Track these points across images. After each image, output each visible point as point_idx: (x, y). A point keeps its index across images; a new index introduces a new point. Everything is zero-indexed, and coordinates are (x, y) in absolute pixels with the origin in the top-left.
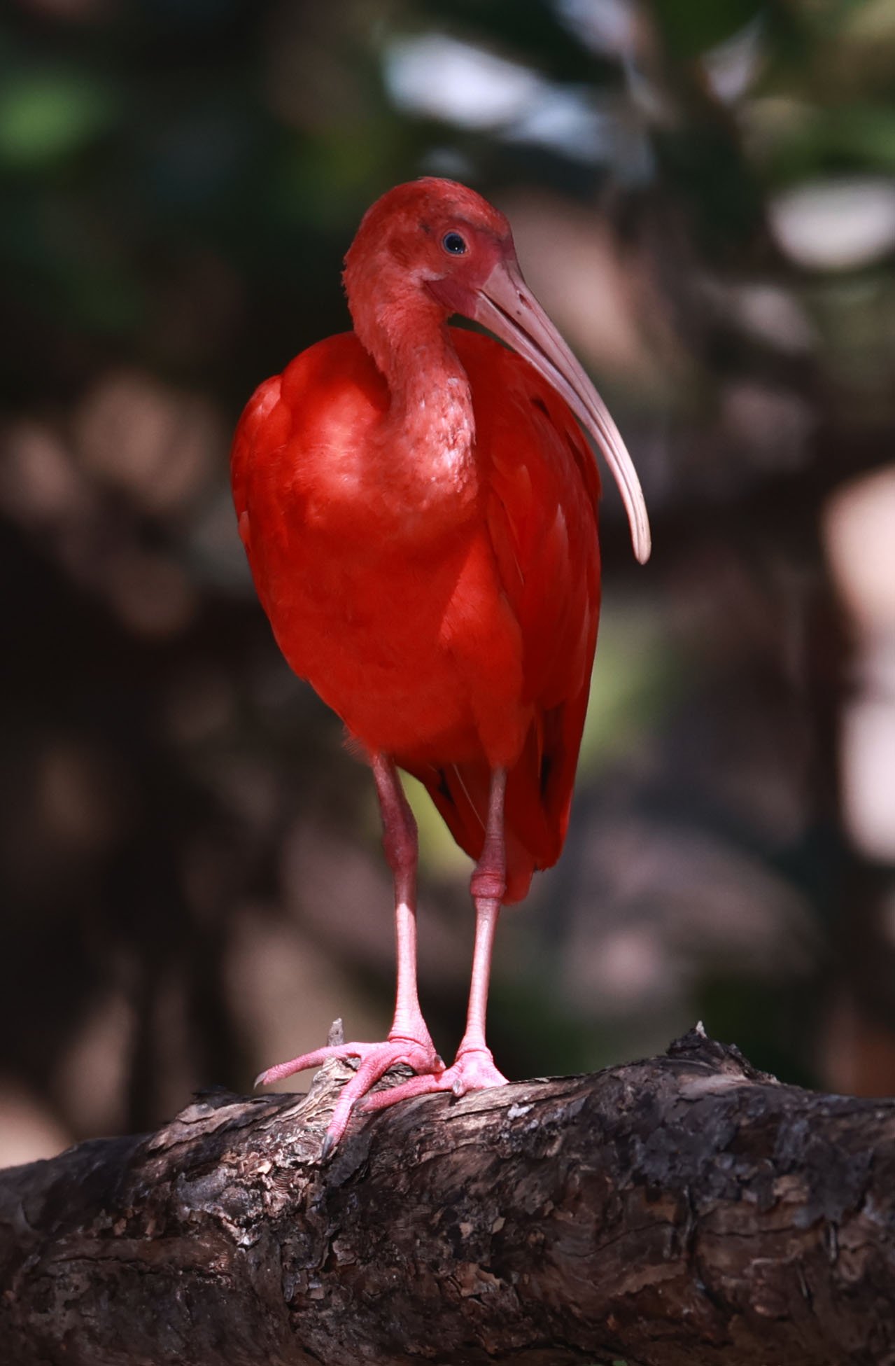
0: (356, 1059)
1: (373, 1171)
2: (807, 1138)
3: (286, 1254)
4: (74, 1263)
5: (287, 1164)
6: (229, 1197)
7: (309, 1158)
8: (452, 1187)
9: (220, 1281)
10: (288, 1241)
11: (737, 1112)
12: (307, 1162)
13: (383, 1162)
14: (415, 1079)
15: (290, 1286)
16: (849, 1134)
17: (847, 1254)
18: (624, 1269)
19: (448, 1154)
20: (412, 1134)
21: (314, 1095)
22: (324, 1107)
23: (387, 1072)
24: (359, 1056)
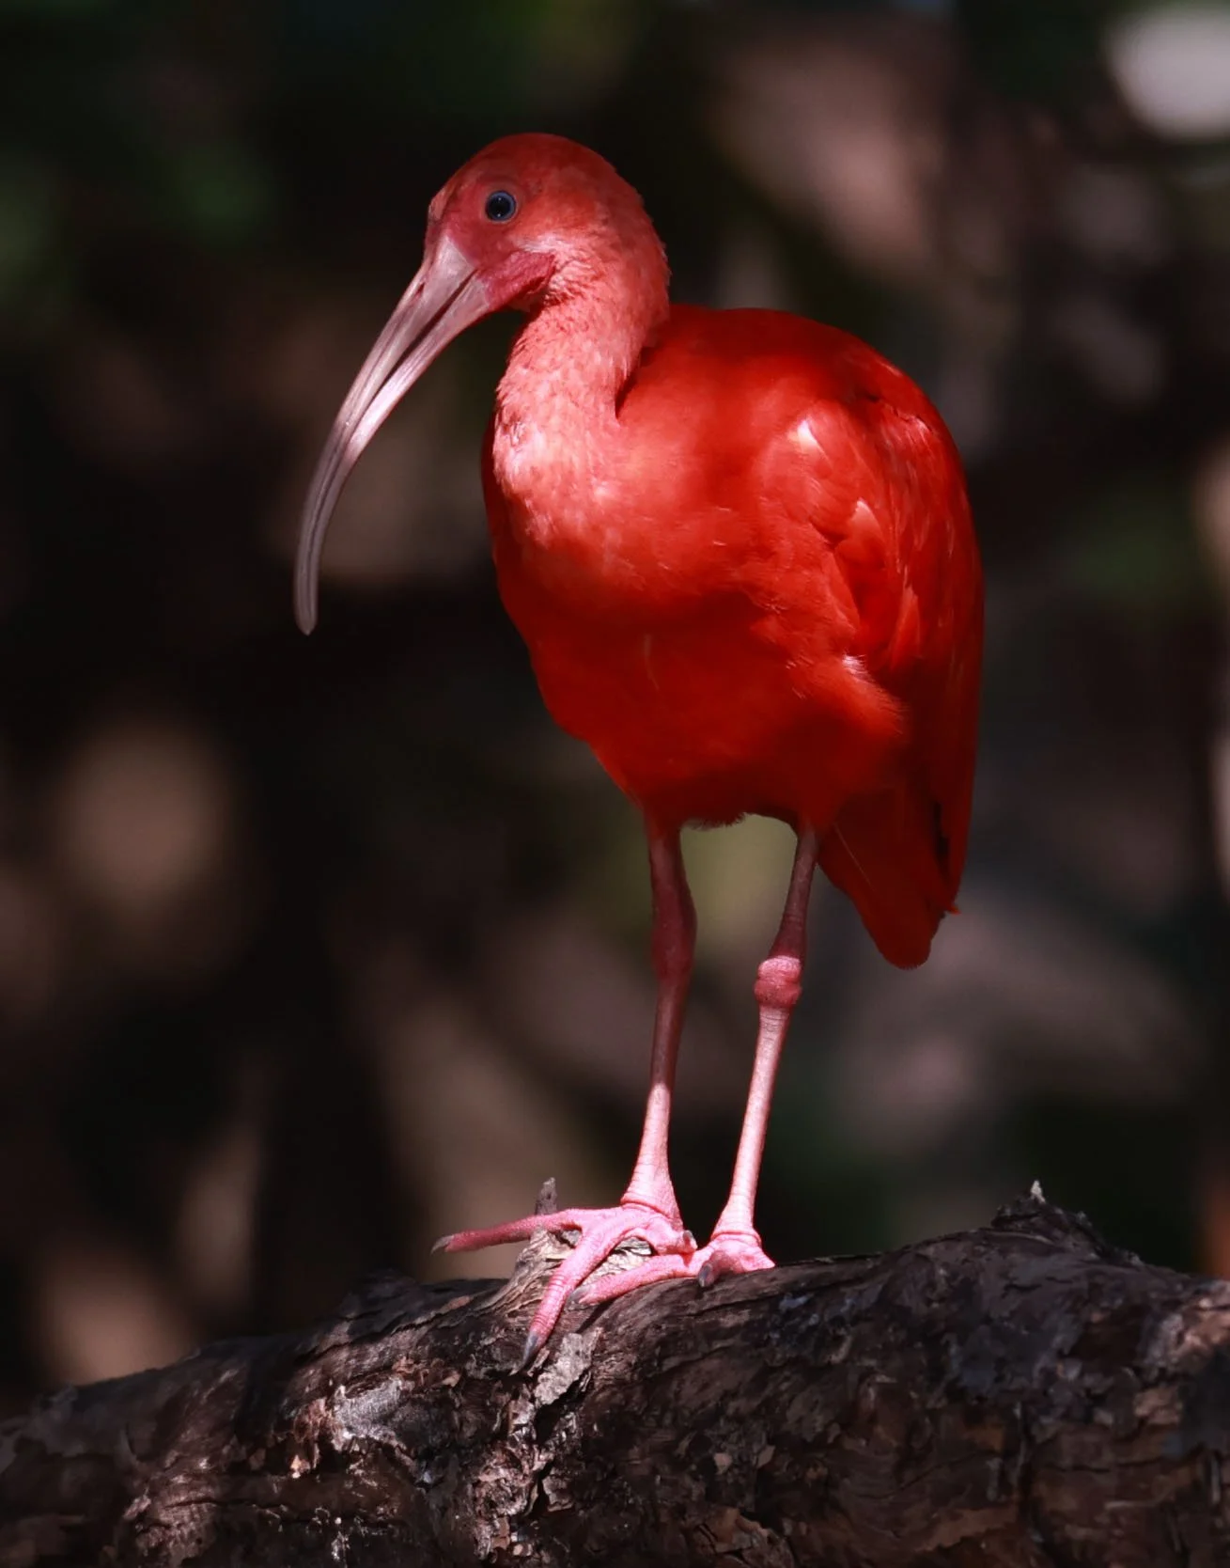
0: (575, 1232)
1: (597, 1383)
2: (1181, 1337)
3: (482, 1495)
4: (194, 1508)
5: (481, 1374)
6: (404, 1418)
7: (511, 1366)
8: (703, 1405)
9: (392, 1532)
10: (483, 1478)
11: (1087, 1303)
12: (510, 1370)
13: (612, 1371)
14: (655, 1258)
15: (486, 1539)
19: (698, 1360)
20: (650, 1333)
21: (521, 1279)
22: (532, 1298)
23: (616, 1249)
24: (579, 1229)
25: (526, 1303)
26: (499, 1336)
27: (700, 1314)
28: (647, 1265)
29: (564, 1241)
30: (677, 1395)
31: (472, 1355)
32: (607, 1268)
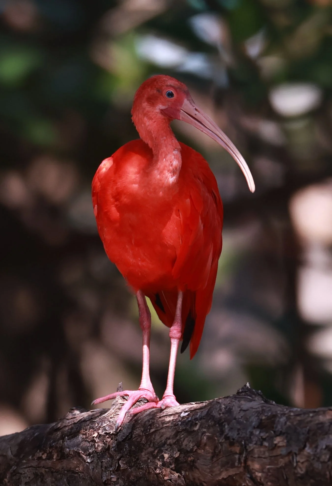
0: (127, 396)
1: (133, 436)
2: (286, 423)
3: (103, 465)
4: (28, 469)
5: (103, 434)
6: (83, 445)
7: (111, 431)
8: (161, 441)
9: (80, 475)
10: (103, 461)
11: (261, 414)
12: (110, 433)
13: (137, 433)
14: (148, 403)
15: (104, 477)
16: (300, 421)
17: (299, 464)
18: (222, 470)
19: (160, 430)
20: (147, 423)
21: (113, 409)
22: (116, 413)
23: (138, 401)
24: (128, 395)
25: (114, 415)
26: (107, 424)
27: (160, 417)
29: (124, 399)
30: (154, 439)
31: (100, 429)
32: (136, 406)
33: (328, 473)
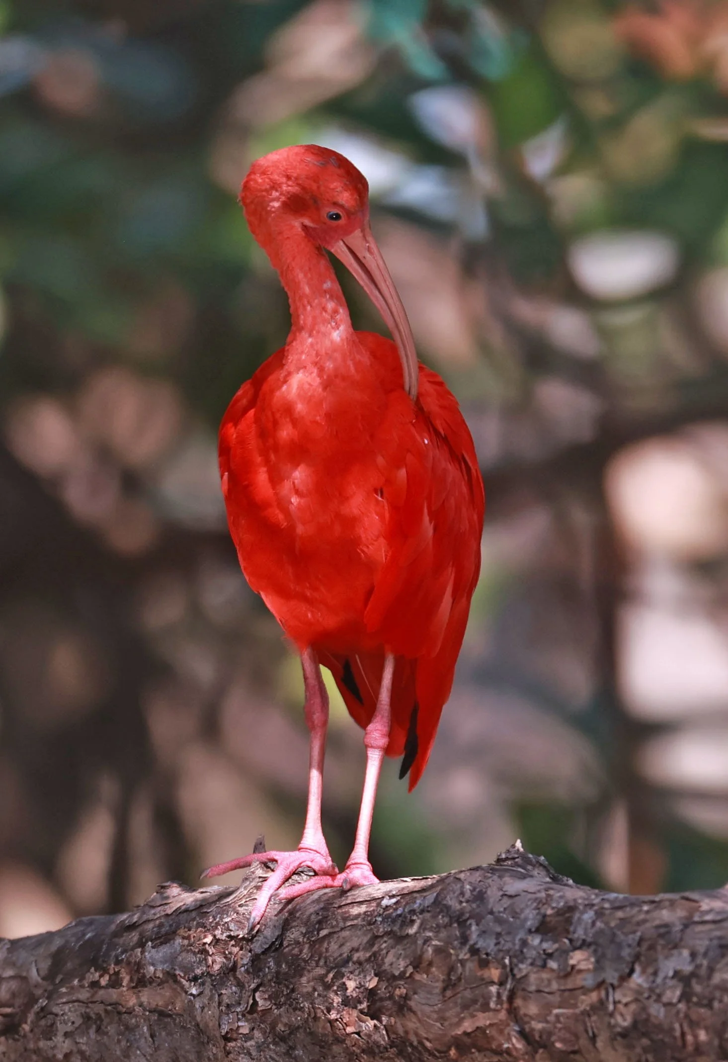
0: (274, 862)
1: (285, 943)
3: (222, 1001)
4: (71, 1006)
5: (223, 937)
6: (183, 959)
7: (239, 933)
8: (341, 955)
9: (175, 1019)
10: (223, 992)
11: (544, 904)
12: (238, 935)
13: (292, 936)
14: (316, 877)
15: (225, 1024)
16: (623, 922)
17: (620, 1006)
18: (462, 1015)
19: (338, 931)
20: (313, 917)
21: (244, 888)
22: (251, 897)
23: (296, 872)
24: (276, 861)
25: (247, 900)
26: (233, 917)
27: (340, 907)
28: (312, 880)
29: (268, 867)
30: (327, 950)
31: (219, 927)
33: (677, 1026)
